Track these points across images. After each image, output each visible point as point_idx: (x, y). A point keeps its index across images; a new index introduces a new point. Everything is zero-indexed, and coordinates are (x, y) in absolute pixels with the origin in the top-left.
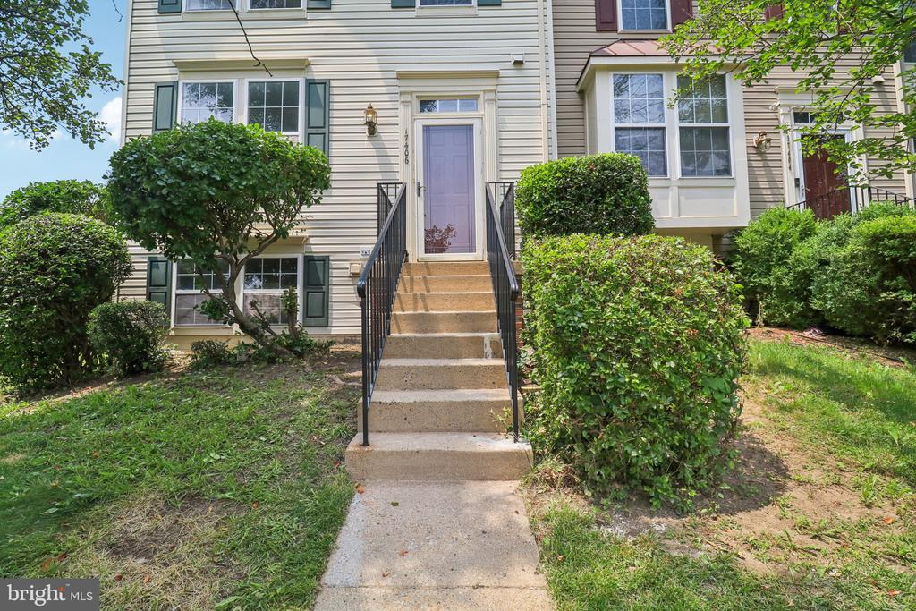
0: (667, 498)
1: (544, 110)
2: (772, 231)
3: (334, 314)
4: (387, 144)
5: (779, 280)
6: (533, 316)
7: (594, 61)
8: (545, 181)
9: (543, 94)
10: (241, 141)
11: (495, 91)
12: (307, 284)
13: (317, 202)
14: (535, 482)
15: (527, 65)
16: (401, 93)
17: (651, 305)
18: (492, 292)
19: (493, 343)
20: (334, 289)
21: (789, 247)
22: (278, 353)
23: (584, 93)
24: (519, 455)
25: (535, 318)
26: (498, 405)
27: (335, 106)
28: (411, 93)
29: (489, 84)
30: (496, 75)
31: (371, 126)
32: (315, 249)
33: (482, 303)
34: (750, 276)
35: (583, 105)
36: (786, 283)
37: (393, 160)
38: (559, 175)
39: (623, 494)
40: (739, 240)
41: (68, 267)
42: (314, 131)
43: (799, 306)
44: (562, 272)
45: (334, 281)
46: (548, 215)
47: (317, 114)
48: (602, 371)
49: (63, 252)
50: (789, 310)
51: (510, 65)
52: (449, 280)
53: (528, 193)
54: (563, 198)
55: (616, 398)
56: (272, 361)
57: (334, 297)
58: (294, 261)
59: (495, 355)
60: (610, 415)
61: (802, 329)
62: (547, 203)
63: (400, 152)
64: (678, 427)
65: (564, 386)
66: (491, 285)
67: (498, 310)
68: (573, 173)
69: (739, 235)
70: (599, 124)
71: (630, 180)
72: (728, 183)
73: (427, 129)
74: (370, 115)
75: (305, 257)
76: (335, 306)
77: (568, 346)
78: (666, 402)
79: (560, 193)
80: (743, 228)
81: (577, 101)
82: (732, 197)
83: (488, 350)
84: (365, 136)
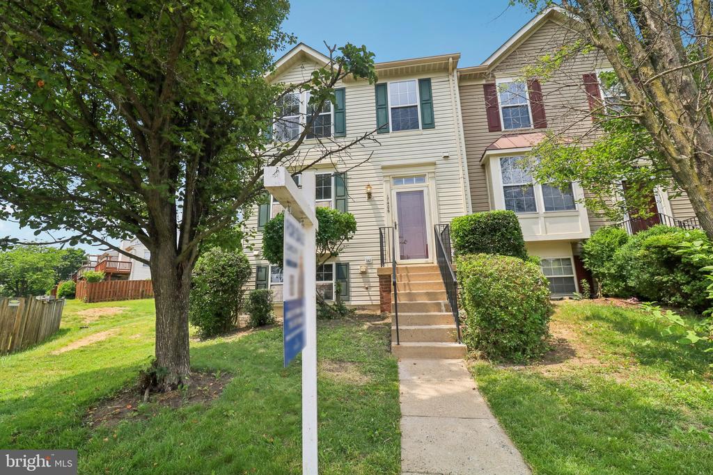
0: (520, 360)
1: (462, 180)
2: (602, 242)
3: (353, 294)
4: (378, 203)
5: (609, 269)
6: (463, 293)
7: (488, 153)
8: (465, 226)
9: (461, 172)
10: (325, 217)
11: (434, 172)
12: (337, 278)
13: (351, 238)
14: (469, 359)
15: (451, 157)
16: (384, 176)
17: (506, 287)
18: (442, 281)
19: (445, 305)
20: (352, 280)
21: (613, 250)
22: (332, 315)
23: (484, 166)
24: (462, 348)
25: (464, 293)
26: (451, 330)
27: (350, 185)
28: (389, 176)
29: (431, 169)
30: (435, 164)
31: (369, 194)
32: (341, 259)
33: (438, 287)
34: (594, 267)
35: (484, 172)
36: (612, 271)
37: (381, 211)
38: (472, 222)
39: (504, 360)
40: (585, 246)
41: (233, 273)
42: (340, 198)
43: (622, 284)
44: (474, 275)
45: (352, 276)
46: (467, 242)
47: (340, 189)
48: (490, 311)
49: (231, 266)
50: (617, 287)
51: (441, 158)
52: (419, 275)
53: (457, 232)
54: (473, 234)
55: (497, 321)
56: (329, 318)
57: (352, 285)
58: (331, 265)
59: (447, 311)
60: (495, 327)
61: (626, 297)
62: (467, 236)
63: (385, 206)
64: (521, 332)
65: (477, 318)
66: (441, 277)
67: (447, 290)
68: (479, 221)
69: (585, 243)
70: (494, 185)
71: (509, 223)
72: (575, 214)
73: (398, 194)
74: (369, 189)
75: (336, 264)
76: (353, 290)
77: (477, 302)
78: (514, 322)
79: (473, 231)
80: (587, 239)
81: (481, 170)
82: (578, 221)
83: (443, 308)
84: (366, 199)
